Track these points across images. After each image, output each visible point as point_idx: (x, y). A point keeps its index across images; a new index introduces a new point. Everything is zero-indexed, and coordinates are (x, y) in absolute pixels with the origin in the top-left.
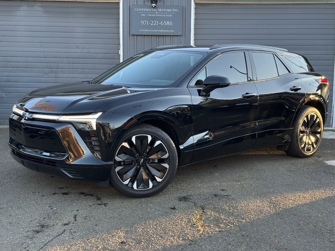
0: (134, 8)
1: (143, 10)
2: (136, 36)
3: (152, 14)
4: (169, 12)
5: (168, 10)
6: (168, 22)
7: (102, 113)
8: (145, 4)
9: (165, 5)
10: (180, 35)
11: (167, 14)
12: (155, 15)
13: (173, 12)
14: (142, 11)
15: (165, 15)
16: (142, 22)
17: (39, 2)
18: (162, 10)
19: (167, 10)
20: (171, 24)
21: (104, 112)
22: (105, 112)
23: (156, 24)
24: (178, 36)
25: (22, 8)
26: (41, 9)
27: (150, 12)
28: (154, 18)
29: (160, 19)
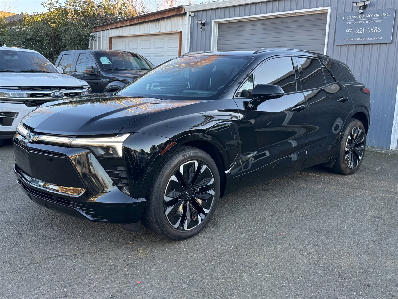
0: (340, 17)
1: (350, 17)
2: (340, 46)
3: (359, 21)
4: (378, 17)
5: (378, 15)
6: (376, 29)
7: (130, 134)
8: (353, 11)
9: (375, 9)
10: (389, 42)
11: (376, 20)
12: (362, 22)
13: (383, 17)
14: (348, 19)
15: (374, 21)
16: (347, 31)
17: (260, 20)
18: (371, 16)
19: (376, 15)
20: (379, 30)
21: (132, 133)
22: (134, 133)
23: (362, 31)
24: (387, 43)
25: (248, 28)
26: (262, 27)
27: (357, 19)
28: (360, 26)
29: (366, 26)
